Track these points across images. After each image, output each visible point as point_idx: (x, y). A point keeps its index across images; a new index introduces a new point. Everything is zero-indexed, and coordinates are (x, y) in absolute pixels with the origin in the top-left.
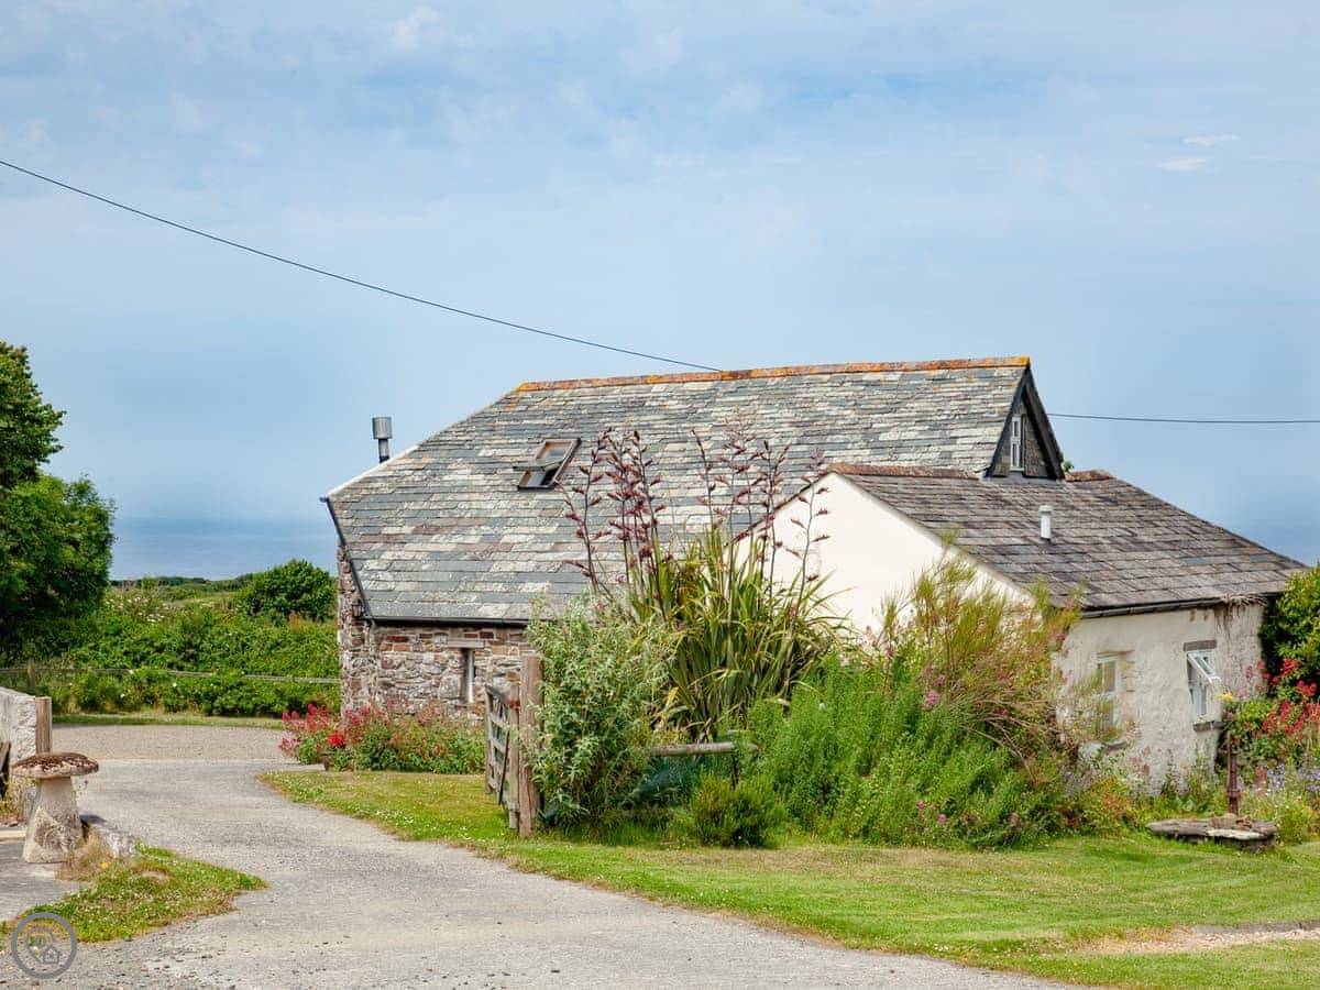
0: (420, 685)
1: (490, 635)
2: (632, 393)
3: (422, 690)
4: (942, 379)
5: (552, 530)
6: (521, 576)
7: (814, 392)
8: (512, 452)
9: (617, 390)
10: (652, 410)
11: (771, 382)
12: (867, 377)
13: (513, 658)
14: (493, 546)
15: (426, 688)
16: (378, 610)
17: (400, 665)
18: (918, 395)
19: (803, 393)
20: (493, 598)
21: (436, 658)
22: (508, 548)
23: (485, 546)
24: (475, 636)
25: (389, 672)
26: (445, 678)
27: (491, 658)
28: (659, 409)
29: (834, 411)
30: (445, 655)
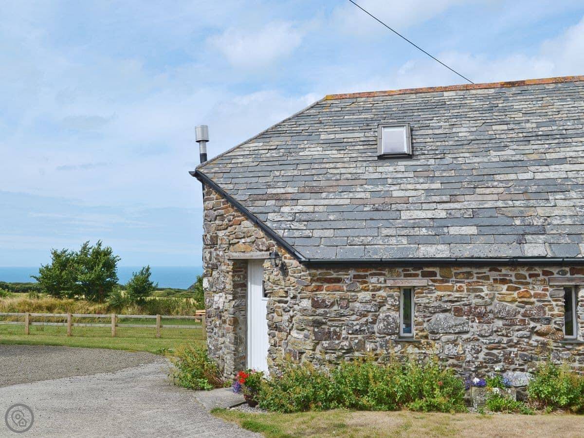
0: (355, 323)
1: (434, 274)
2: (427, 97)
3: (358, 327)
10: (455, 106)
11: (548, 87)
13: (457, 295)
15: (362, 325)
17: (332, 305)
21: (374, 296)
22: (405, 200)
23: (380, 200)
24: (416, 275)
25: (321, 311)
26: (382, 316)
27: (435, 295)
28: (461, 105)
30: (382, 293)
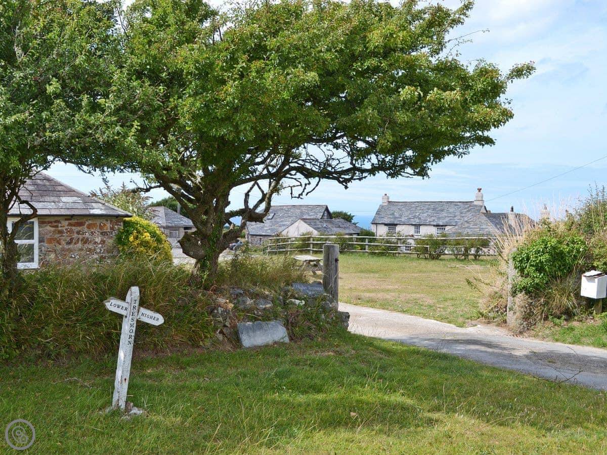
4: (317, 207)
6: (267, 230)
16: (251, 233)
18: (314, 209)
20: (264, 232)
29: (305, 211)
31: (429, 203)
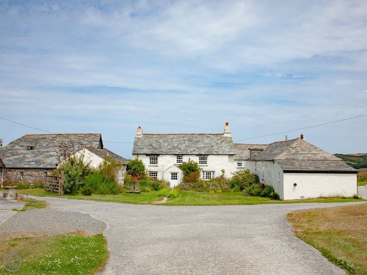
0: (14, 177)
1: (26, 170)
2: (43, 136)
4: (90, 136)
5: (34, 155)
6: (30, 162)
7: (71, 137)
8: (26, 144)
9: (41, 136)
10: (47, 139)
11: (65, 136)
12: (79, 135)
13: (29, 173)
14: (24, 157)
16: (7, 166)
17: (10, 174)
18: (86, 138)
19: (70, 137)
20: (26, 165)
21: (17, 173)
22: (27, 157)
23: (23, 157)
24: (23, 170)
26: (18, 176)
28: (48, 139)
29: (75, 140)
31: (182, 136)
